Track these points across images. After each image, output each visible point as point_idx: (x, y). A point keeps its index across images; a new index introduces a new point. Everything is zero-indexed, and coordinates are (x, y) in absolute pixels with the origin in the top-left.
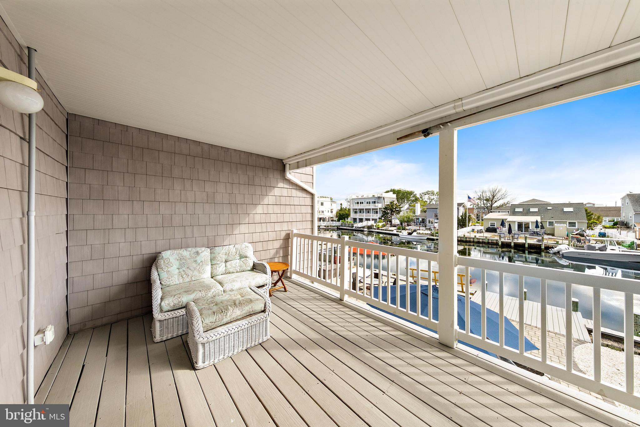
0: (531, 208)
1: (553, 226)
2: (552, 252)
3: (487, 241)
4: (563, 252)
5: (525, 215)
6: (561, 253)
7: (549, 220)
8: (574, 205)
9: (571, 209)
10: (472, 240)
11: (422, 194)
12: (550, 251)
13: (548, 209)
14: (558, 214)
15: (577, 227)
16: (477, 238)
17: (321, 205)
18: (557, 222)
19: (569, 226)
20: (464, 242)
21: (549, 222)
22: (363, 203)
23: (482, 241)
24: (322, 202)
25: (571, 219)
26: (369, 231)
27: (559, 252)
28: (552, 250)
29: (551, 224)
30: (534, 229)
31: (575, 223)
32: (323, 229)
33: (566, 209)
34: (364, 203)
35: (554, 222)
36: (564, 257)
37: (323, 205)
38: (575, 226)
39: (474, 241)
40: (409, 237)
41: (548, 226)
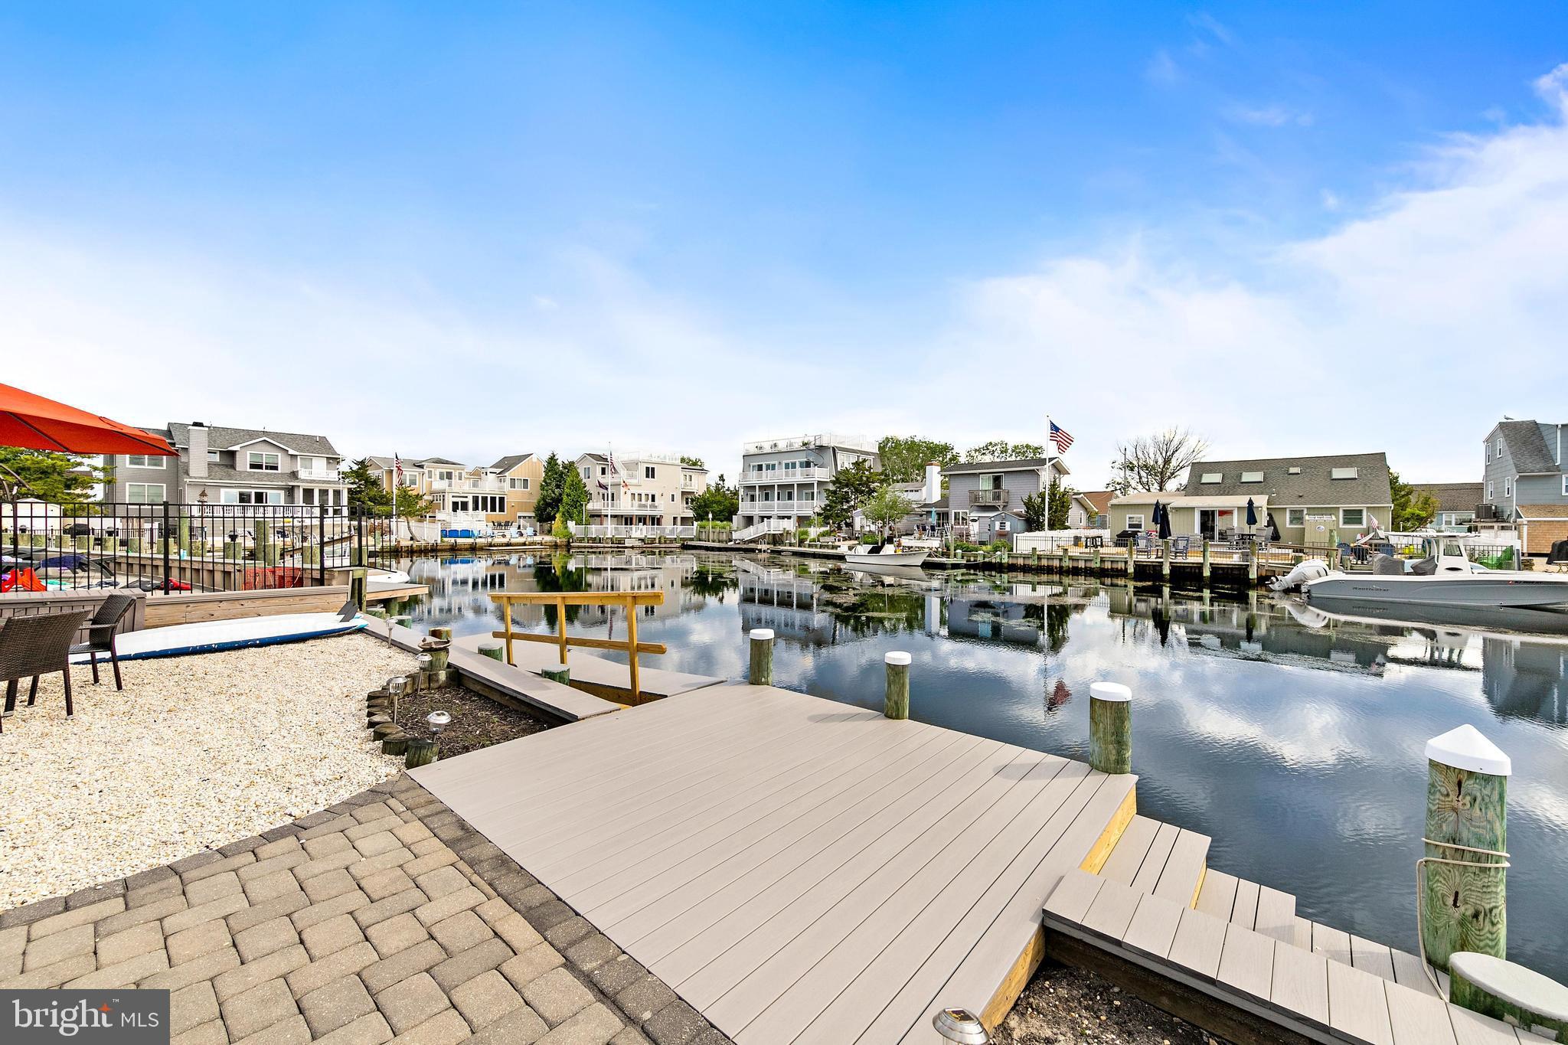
0: (1244, 473)
1: (1302, 523)
2: (1277, 588)
3: (1098, 565)
4: (1311, 583)
5: (1226, 492)
6: (1304, 589)
7: (1292, 504)
8: (1359, 460)
9: (1350, 473)
10: (1056, 563)
11: (973, 453)
12: (1272, 583)
13: (1291, 472)
14: (1316, 488)
15: (1365, 525)
16: (1071, 558)
17: (647, 476)
18: (1311, 512)
19: (1345, 523)
20: (1033, 570)
21: (1292, 512)
22: (773, 468)
23: (1086, 567)
24: (650, 466)
25: (1350, 499)
26: (773, 552)
27: (1297, 589)
28: (1277, 580)
29: (1297, 517)
30: (1243, 529)
31: (1360, 512)
32: (632, 547)
33: (1338, 473)
34: (776, 467)
35: (1305, 512)
36: (1312, 600)
37: (653, 477)
38: (1360, 522)
39: (1061, 567)
40: (874, 559)
41: (1288, 525)
